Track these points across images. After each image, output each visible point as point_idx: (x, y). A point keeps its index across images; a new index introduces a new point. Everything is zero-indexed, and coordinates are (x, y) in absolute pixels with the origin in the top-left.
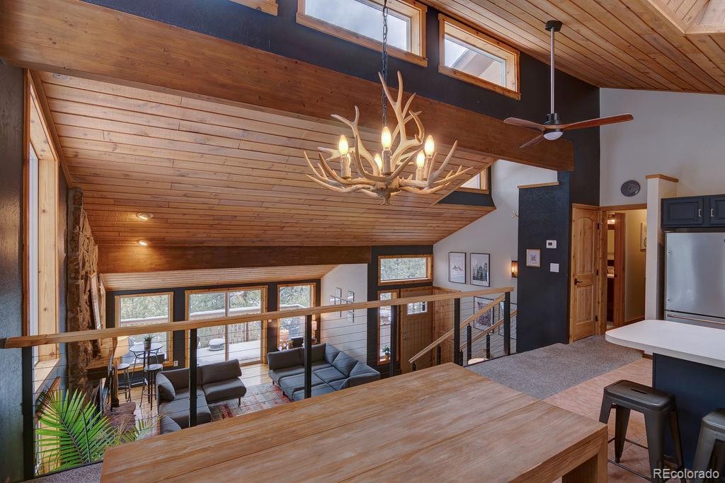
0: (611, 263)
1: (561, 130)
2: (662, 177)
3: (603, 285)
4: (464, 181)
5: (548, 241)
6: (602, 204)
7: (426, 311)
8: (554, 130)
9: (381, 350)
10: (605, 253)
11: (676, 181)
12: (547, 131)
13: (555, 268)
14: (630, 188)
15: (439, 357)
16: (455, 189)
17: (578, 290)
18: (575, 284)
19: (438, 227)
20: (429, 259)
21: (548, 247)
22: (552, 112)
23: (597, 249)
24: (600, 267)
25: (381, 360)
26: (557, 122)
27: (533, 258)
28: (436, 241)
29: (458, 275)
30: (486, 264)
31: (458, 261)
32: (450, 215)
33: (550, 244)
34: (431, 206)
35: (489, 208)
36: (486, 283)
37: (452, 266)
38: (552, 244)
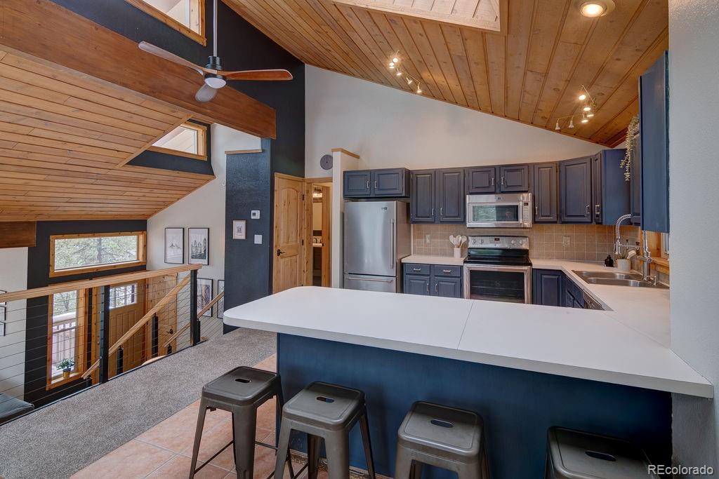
0: (317, 233)
1: (224, 78)
2: (343, 151)
3: (308, 254)
4: (156, 138)
5: (253, 212)
6: (307, 176)
7: (135, 302)
8: (214, 76)
9: (54, 367)
10: (310, 224)
11: (358, 157)
12: (208, 75)
13: (258, 239)
14: (327, 162)
15: (121, 363)
16: (147, 147)
17: (282, 261)
18: (279, 254)
19: (144, 196)
20: (141, 237)
21: (253, 217)
22: (215, 54)
23: (302, 220)
24: (305, 237)
25: (53, 382)
26: (219, 67)
27: (239, 230)
28: (150, 216)
29: (175, 255)
30: (205, 239)
31: (175, 238)
32: (156, 182)
33: (254, 214)
34: (117, 167)
35: (208, 177)
36: (205, 262)
37: (169, 245)
38: (256, 215)
